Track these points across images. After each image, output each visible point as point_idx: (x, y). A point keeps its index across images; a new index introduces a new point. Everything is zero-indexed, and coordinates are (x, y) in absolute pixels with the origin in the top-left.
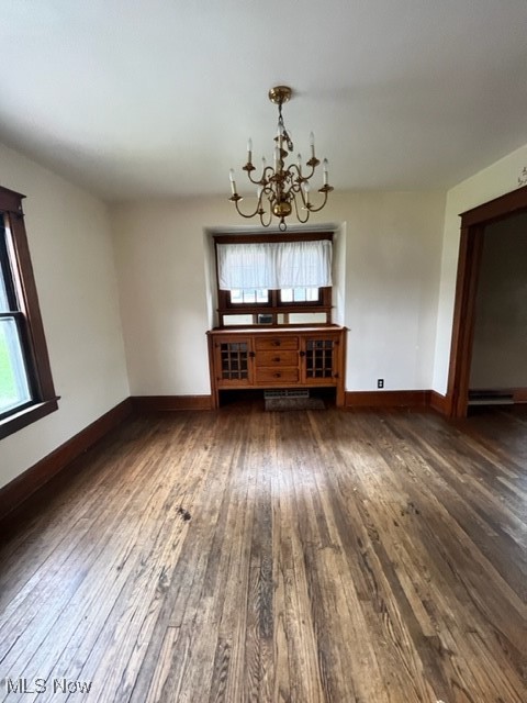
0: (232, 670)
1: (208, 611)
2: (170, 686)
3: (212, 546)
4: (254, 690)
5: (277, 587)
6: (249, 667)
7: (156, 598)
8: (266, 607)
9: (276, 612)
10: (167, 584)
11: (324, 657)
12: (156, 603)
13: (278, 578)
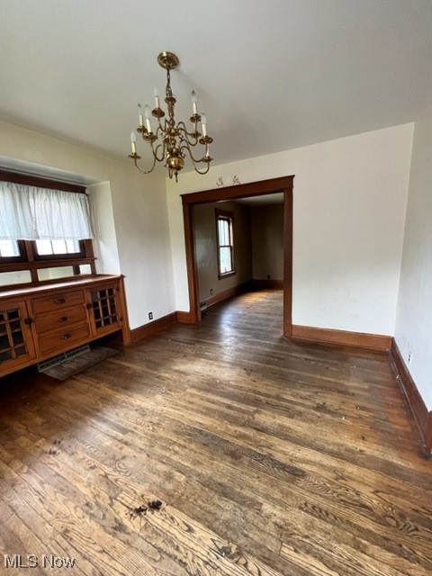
0: (322, 506)
1: (275, 512)
2: (329, 562)
3: (212, 489)
4: (335, 495)
5: (271, 455)
6: (321, 493)
7: (246, 565)
8: (283, 467)
9: (289, 463)
10: (234, 550)
11: (320, 449)
12: (251, 566)
13: (265, 451)
